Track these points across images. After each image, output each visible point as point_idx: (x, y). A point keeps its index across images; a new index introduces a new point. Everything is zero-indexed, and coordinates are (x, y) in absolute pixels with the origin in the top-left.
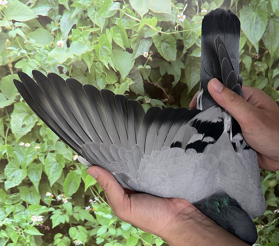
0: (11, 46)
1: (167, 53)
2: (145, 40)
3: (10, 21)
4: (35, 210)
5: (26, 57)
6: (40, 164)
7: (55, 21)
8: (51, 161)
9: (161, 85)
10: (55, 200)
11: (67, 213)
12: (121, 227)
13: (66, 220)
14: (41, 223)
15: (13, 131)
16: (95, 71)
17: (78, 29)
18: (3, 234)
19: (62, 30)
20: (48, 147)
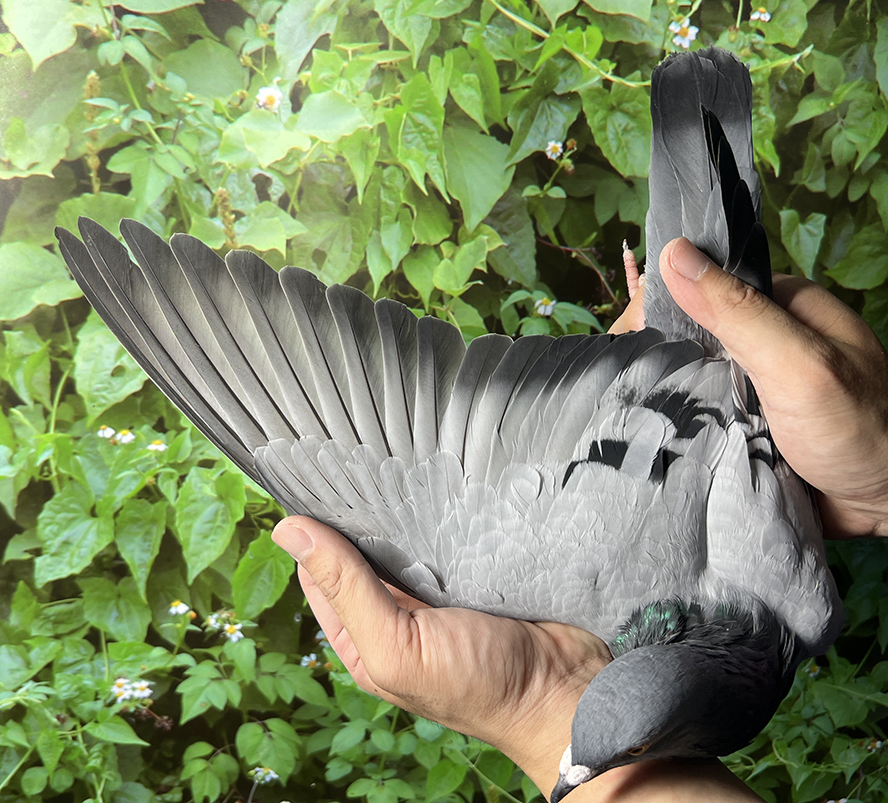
0: (101, 96)
1: (625, 150)
2: (556, 102)
3: (106, 11)
4: (130, 658)
5: (149, 135)
6: (158, 504)
7: (258, 19)
8: (200, 496)
9: (595, 256)
10: (199, 630)
11: (235, 674)
12: (413, 728)
13: (231, 699)
14: (144, 705)
15: (81, 388)
16: (379, 199)
17: (334, 53)
18: (14, 735)
19: (280, 50)
20: (194, 449)
